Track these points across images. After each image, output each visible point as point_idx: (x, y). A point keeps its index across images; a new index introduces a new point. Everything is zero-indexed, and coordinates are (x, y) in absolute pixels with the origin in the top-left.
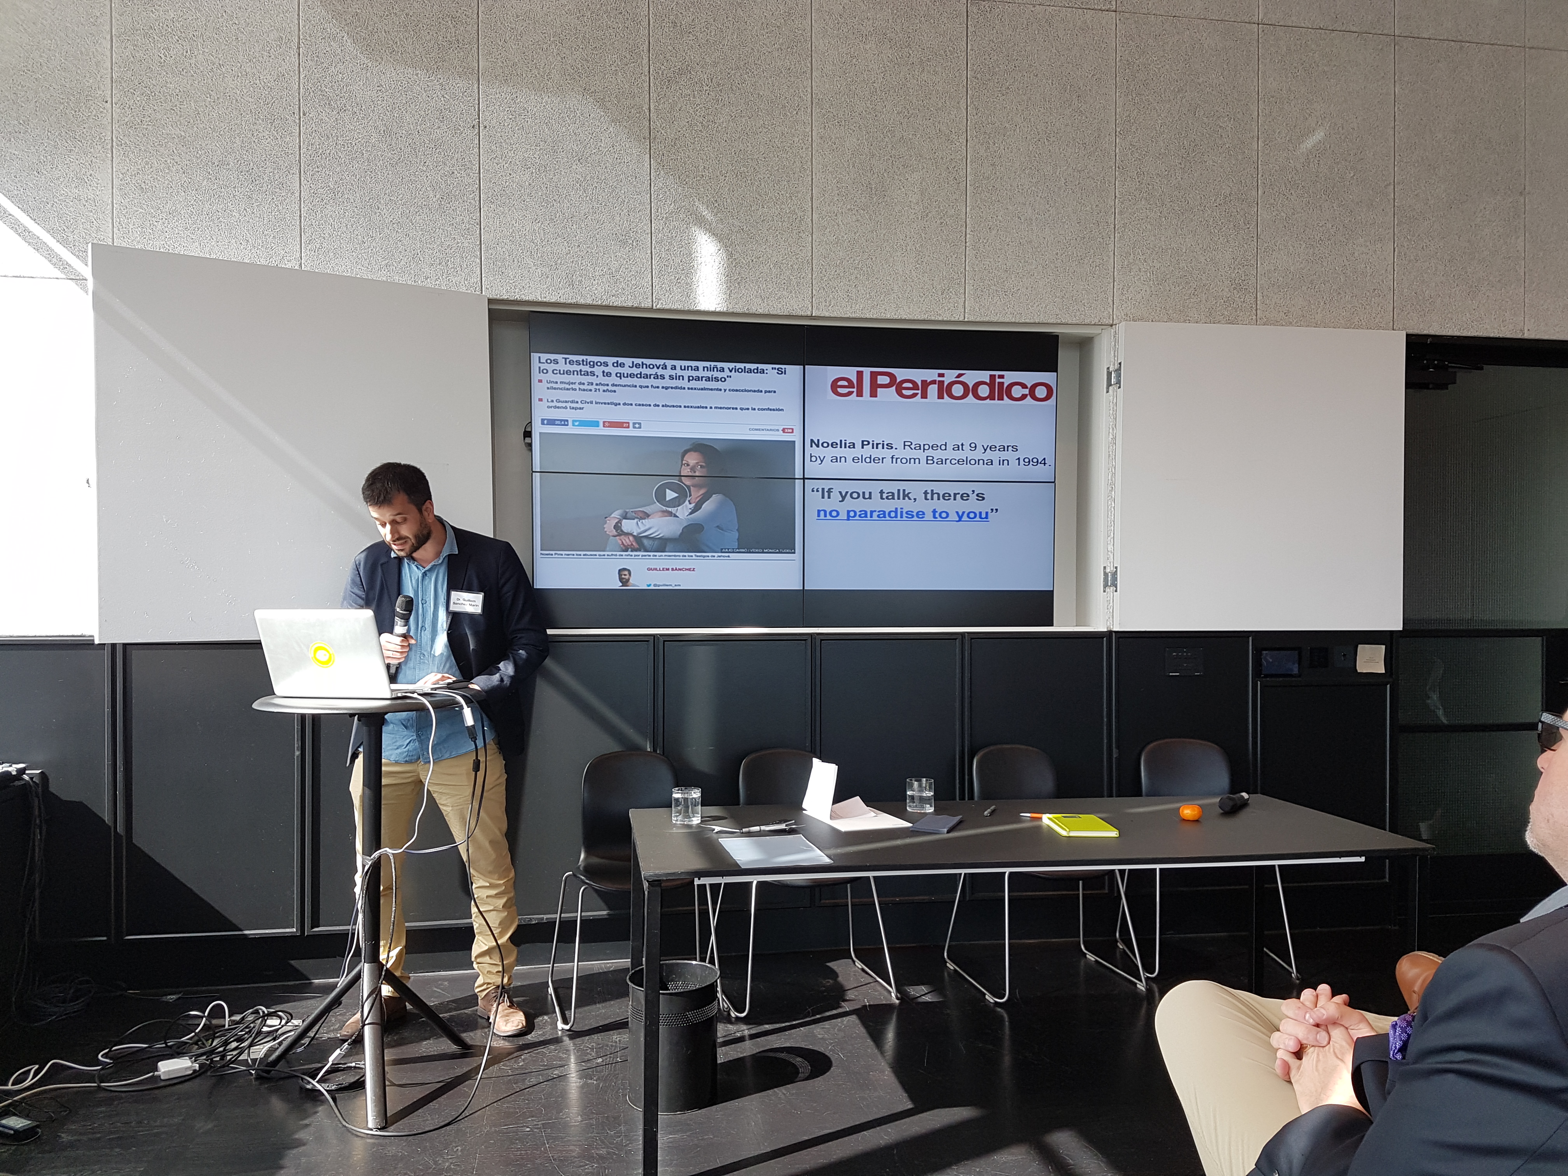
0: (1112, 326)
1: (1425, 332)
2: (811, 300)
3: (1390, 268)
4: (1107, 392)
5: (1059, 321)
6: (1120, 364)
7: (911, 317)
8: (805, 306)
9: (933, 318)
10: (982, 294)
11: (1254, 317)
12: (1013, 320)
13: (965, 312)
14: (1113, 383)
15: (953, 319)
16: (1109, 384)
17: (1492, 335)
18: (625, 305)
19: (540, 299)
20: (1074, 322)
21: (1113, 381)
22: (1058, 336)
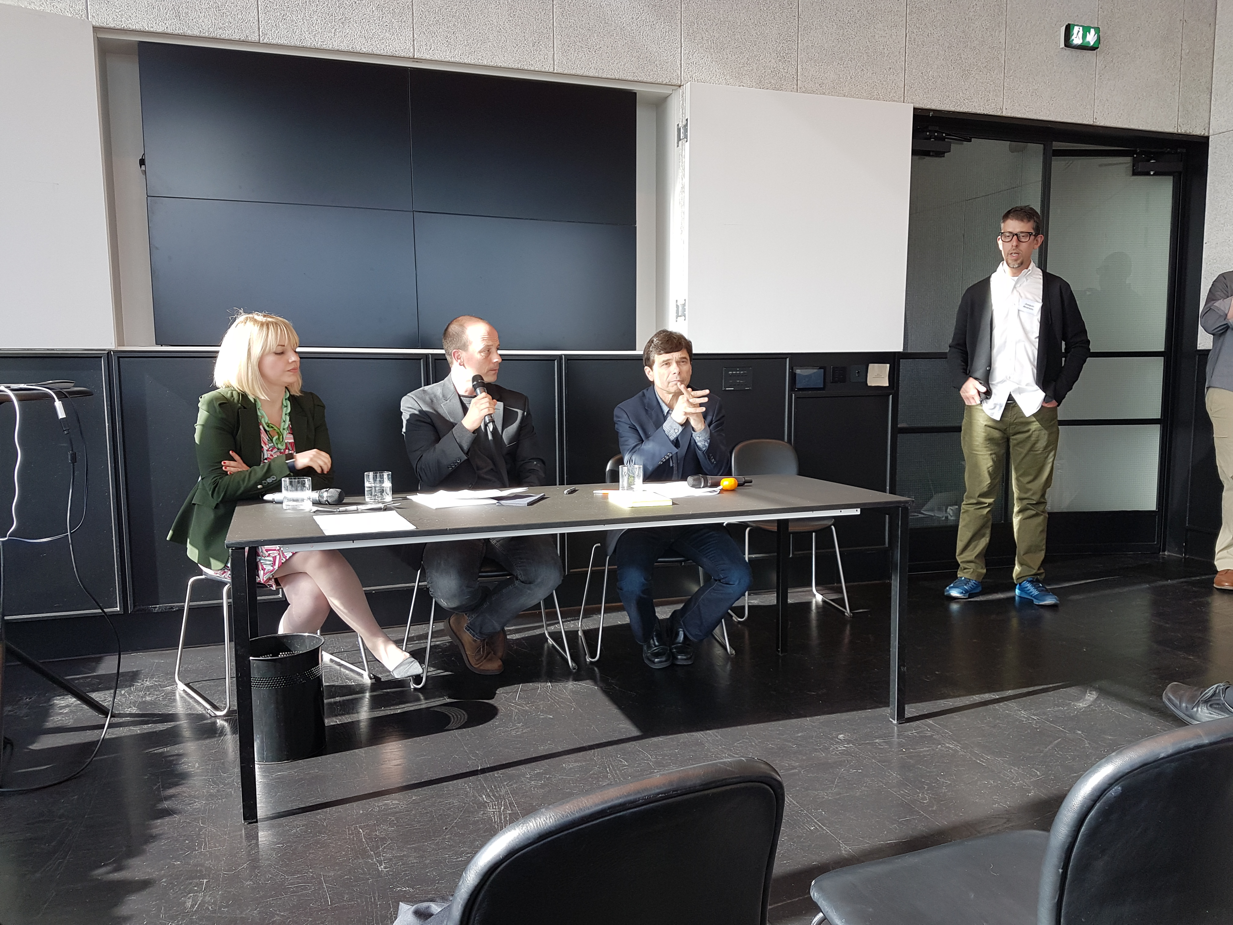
0: (680, 86)
1: (928, 107)
2: (412, 43)
3: (903, 51)
4: (678, 146)
5: (636, 79)
6: (687, 120)
7: (506, 65)
8: (407, 48)
9: (526, 68)
10: (569, 48)
11: (795, 86)
12: (597, 75)
13: (554, 64)
14: (681, 138)
15: (543, 70)
16: (679, 139)
17: (979, 112)
18: (232, 38)
19: (147, 29)
20: (649, 80)
21: (682, 135)
22: (636, 93)
